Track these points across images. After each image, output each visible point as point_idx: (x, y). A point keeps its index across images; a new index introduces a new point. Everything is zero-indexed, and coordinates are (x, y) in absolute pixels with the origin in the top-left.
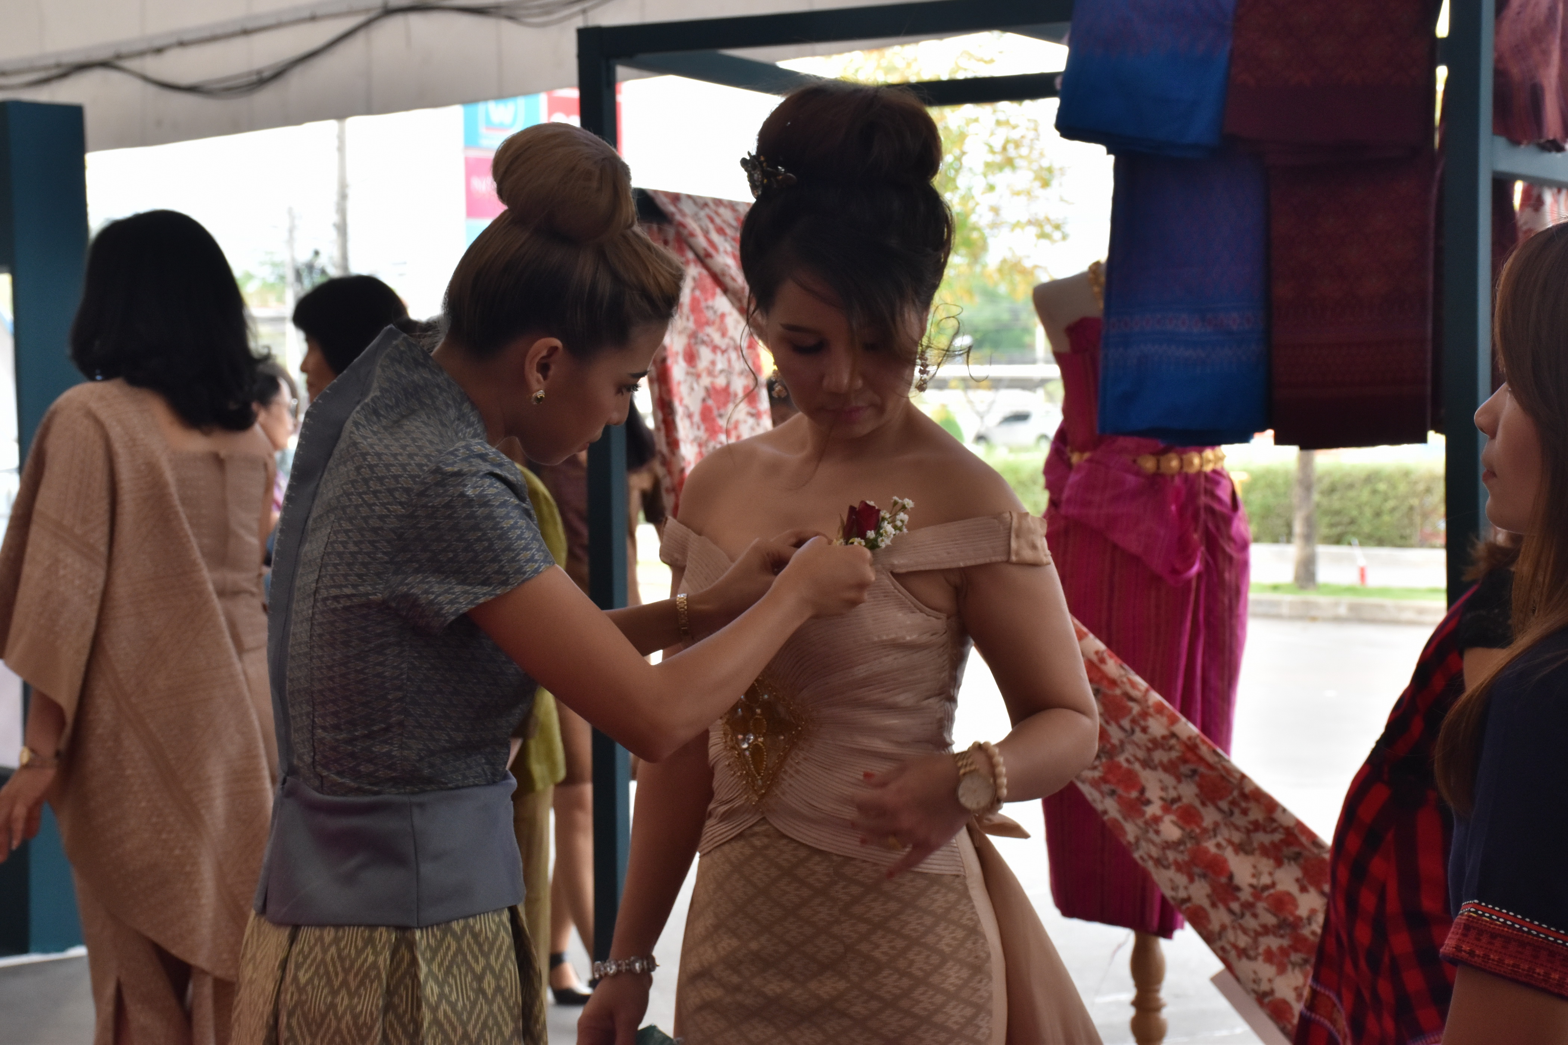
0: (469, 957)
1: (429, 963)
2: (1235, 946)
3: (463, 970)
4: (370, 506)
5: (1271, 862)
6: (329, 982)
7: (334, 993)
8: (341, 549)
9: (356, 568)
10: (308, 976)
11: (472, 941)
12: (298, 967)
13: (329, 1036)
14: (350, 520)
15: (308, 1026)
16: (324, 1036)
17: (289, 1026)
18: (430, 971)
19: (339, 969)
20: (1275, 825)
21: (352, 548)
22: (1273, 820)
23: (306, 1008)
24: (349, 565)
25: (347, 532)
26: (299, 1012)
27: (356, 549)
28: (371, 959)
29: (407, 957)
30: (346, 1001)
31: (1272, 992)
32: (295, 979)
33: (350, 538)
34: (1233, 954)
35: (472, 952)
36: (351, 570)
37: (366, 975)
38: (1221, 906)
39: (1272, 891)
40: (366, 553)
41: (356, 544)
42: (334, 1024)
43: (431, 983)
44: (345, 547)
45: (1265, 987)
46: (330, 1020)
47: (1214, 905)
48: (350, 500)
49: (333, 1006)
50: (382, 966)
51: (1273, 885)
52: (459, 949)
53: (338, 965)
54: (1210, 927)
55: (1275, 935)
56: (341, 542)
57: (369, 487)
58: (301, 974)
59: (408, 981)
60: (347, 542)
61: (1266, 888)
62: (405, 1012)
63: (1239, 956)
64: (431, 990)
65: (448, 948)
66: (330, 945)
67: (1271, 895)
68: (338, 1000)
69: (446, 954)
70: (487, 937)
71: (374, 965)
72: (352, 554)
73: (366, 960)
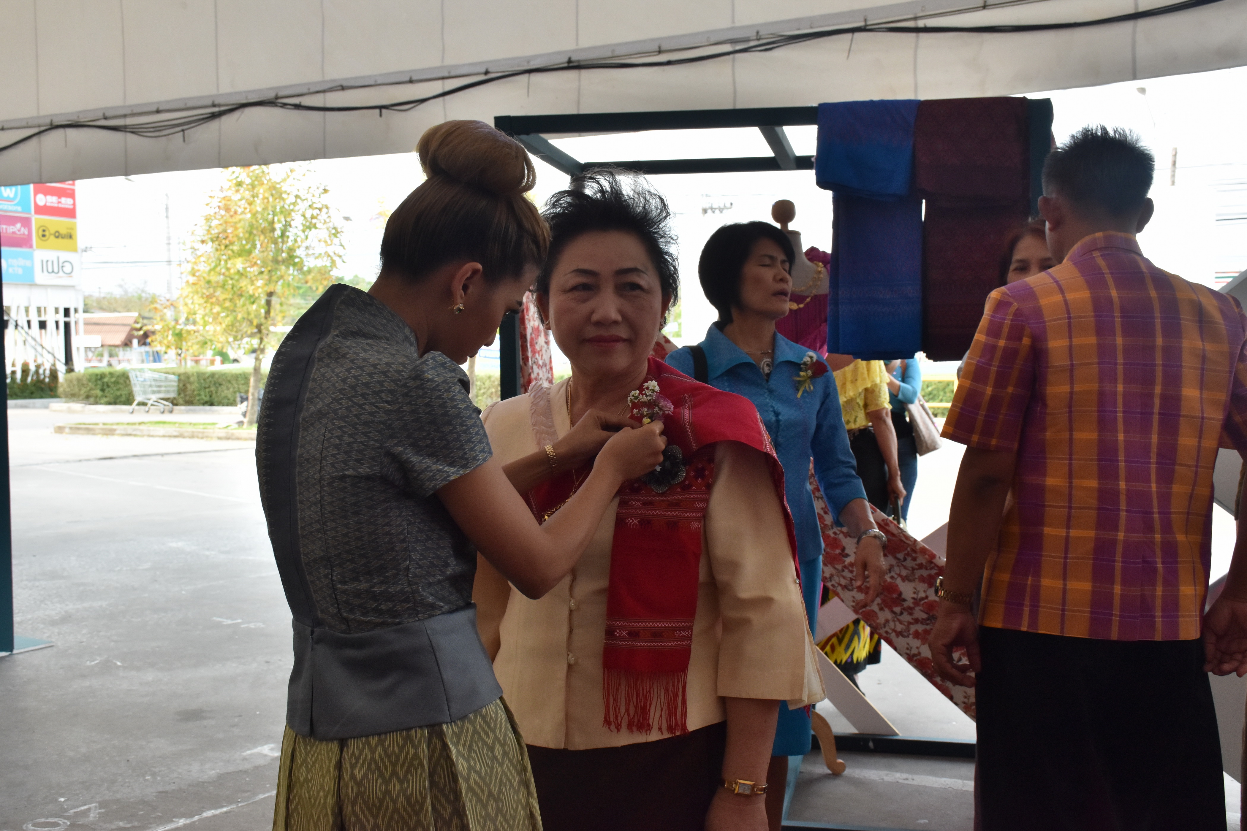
0: (482, 734)
1: (456, 745)
2: (894, 631)
3: (480, 745)
4: (360, 406)
5: (926, 585)
6: (381, 775)
7: (387, 782)
8: (338, 442)
9: (354, 455)
10: (362, 773)
11: (482, 722)
12: (353, 767)
13: (388, 815)
14: (343, 418)
15: (370, 810)
16: (385, 815)
17: (354, 813)
18: (458, 751)
19: (387, 763)
20: (933, 565)
21: (347, 439)
22: (931, 562)
23: (366, 797)
24: (346, 453)
25: (340, 428)
26: (360, 800)
27: (351, 440)
28: (412, 751)
29: (439, 744)
30: (398, 787)
31: (919, 654)
32: (353, 776)
33: (344, 432)
34: (893, 634)
35: (484, 730)
36: (350, 457)
37: (411, 764)
38: (886, 610)
39: (926, 601)
40: (360, 442)
41: (350, 436)
42: (391, 805)
43: (461, 760)
44: (341, 440)
45: (914, 651)
46: (388, 803)
47: (881, 609)
48: (341, 404)
49: (387, 792)
50: (422, 756)
51: (927, 597)
52: (475, 731)
53: (386, 760)
54: (878, 621)
55: (922, 623)
56: (336, 437)
57: (356, 391)
58: (356, 771)
59: (443, 762)
60: (342, 436)
61: (922, 599)
62: (445, 785)
63: (897, 636)
64: (461, 765)
65: (467, 731)
66: (376, 746)
67: (925, 602)
68: (391, 787)
69: (466, 736)
70: (491, 717)
71: (416, 756)
72: (348, 444)
73: (408, 753)
